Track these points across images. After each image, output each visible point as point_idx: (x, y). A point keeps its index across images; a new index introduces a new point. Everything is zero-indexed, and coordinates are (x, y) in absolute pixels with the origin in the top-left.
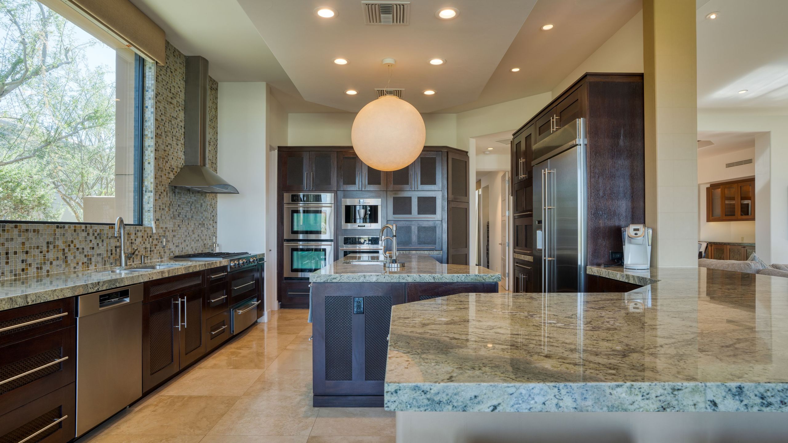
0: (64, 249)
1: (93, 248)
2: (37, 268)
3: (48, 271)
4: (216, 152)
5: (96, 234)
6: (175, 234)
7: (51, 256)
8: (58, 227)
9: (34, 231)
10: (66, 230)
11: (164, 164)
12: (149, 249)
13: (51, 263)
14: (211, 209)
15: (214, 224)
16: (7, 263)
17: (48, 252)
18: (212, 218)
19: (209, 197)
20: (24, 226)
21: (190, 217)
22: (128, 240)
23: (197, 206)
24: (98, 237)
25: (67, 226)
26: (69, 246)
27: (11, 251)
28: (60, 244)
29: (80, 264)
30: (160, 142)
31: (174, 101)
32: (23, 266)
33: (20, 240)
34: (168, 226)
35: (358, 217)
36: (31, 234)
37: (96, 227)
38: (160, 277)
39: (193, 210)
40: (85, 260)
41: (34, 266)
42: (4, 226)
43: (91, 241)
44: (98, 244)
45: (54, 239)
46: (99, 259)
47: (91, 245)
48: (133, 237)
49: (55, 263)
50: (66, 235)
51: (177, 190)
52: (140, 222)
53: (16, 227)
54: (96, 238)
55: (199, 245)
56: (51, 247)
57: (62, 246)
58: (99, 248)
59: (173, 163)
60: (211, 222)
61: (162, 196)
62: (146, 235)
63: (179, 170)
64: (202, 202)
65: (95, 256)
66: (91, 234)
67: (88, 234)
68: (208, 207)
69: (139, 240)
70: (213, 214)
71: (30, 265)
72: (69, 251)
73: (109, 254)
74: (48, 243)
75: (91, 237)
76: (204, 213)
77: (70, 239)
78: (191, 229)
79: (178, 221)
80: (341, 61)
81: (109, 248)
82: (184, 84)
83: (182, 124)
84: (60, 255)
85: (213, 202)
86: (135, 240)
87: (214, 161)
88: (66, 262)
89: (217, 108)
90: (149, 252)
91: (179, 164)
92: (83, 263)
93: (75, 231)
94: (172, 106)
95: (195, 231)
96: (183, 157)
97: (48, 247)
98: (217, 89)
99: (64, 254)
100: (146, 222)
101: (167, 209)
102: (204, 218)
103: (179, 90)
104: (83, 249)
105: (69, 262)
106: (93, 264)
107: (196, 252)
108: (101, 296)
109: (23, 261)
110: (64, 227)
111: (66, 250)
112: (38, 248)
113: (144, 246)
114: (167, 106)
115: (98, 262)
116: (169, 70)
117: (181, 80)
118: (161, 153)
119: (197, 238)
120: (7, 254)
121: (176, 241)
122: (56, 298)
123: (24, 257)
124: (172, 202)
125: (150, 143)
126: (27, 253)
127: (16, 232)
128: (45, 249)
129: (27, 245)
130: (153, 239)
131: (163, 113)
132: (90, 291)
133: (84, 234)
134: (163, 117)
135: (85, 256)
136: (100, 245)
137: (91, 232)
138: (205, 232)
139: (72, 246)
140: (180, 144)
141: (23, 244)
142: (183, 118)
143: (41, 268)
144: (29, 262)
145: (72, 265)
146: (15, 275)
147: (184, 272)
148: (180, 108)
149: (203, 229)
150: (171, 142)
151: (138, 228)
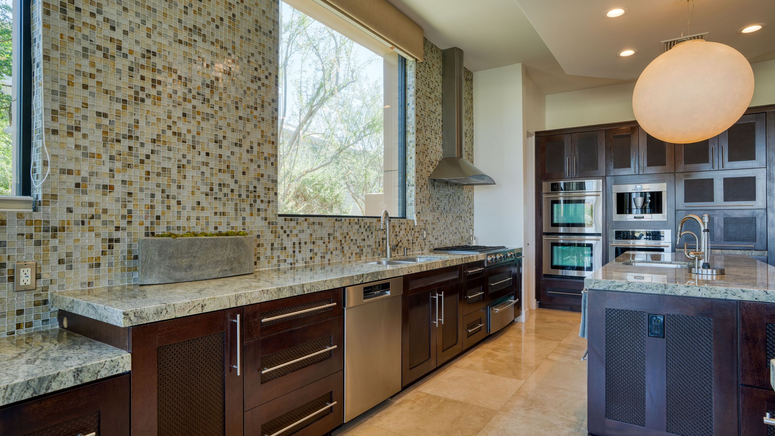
0: (341, 240)
1: (364, 240)
2: (321, 257)
3: (329, 260)
4: (472, 143)
5: (366, 227)
6: (435, 226)
7: (331, 246)
8: (336, 220)
9: (319, 224)
10: (343, 223)
11: (424, 158)
12: (411, 242)
13: (332, 253)
14: (468, 202)
15: (471, 217)
16: (300, 252)
17: (329, 242)
18: (469, 211)
19: (466, 189)
20: (311, 220)
21: (448, 209)
22: (393, 232)
23: (455, 198)
24: (368, 230)
25: (343, 219)
26: (345, 237)
27: (303, 242)
28: (338, 235)
29: (354, 254)
30: (420, 136)
31: (433, 96)
32: (311, 255)
33: (309, 232)
34: (428, 219)
35: (634, 206)
36: (316, 227)
37: (366, 220)
38: (418, 271)
39: (451, 202)
40: (358, 251)
41: (319, 255)
42: (297, 220)
43: (362, 233)
44: (368, 236)
45: (334, 231)
46: (369, 250)
47: (362, 237)
48: (397, 229)
49: (334, 252)
50: (343, 228)
51: (436, 183)
52: (404, 217)
53: (306, 220)
54: (366, 230)
55: (457, 238)
56: (331, 238)
57: (340, 237)
58: (369, 240)
59: (432, 156)
60: (468, 215)
61: (423, 189)
62: (409, 227)
63: (438, 163)
64: (459, 194)
65: (366, 247)
66: (362, 227)
67: (360, 227)
68: (465, 199)
69: (403, 232)
70: (469, 206)
71: (316, 254)
72: (345, 242)
73: (377, 245)
74: (329, 234)
75: (363, 230)
76: (461, 206)
77: (345, 231)
78: (449, 222)
79: (437, 214)
80: (616, 13)
81: (377, 240)
82: (441, 77)
83: (440, 118)
84: (338, 245)
85: (470, 194)
86: (399, 232)
87: (470, 153)
88: (343, 252)
89: (472, 99)
90: (411, 244)
91: (438, 157)
92: (356, 254)
93: (350, 223)
94: (431, 101)
95: (453, 224)
96: (441, 150)
97: (329, 238)
98: (472, 80)
99: (341, 245)
100: (408, 215)
101: (427, 202)
102: (461, 210)
103: (437, 84)
104: (356, 240)
105: (345, 252)
106: (364, 254)
107: (454, 245)
108: (365, 288)
109: (311, 250)
110: (341, 220)
111: (343, 242)
112: (322, 238)
113: (407, 238)
114: (426, 101)
115: (368, 253)
116: (427, 66)
117: (438, 74)
118: (422, 147)
119: (455, 231)
120: (300, 243)
121: (435, 233)
123: (311, 246)
124: (432, 196)
125: (411, 138)
126: (314, 243)
127: (306, 224)
128: (327, 240)
129: (314, 236)
130: (415, 232)
131: (423, 108)
132: (356, 283)
133: (357, 227)
134: (423, 112)
135: (358, 247)
136: (370, 237)
137: (362, 225)
138: (462, 225)
139: (347, 237)
140: (438, 138)
141: (311, 235)
142: (441, 112)
143: (324, 257)
144: (315, 252)
145: (348, 255)
146: (306, 262)
147: (441, 267)
148: (438, 102)
149: (460, 221)
150: (429, 136)
151: (402, 221)
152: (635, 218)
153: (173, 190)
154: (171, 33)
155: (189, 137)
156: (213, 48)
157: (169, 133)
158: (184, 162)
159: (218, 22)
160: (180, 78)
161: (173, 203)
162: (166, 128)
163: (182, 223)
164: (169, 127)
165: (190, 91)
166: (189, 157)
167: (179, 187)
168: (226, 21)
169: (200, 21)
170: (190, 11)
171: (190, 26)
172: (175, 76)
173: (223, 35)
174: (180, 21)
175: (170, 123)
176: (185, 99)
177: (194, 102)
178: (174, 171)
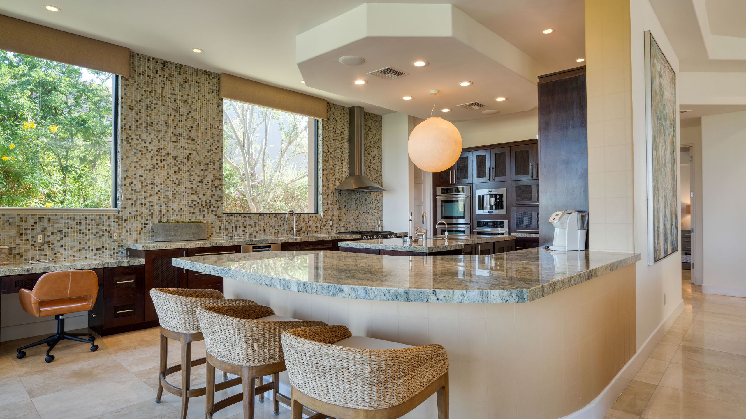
0: (263, 226)
1: (280, 226)
2: (250, 234)
3: (255, 236)
4: (381, 163)
5: (282, 219)
6: (341, 218)
7: (257, 229)
8: (260, 215)
9: (248, 217)
10: (265, 217)
11: (331, 177)
12: (319, 227)
13: (257, 232)
14: (376, 202)
15: (379, 212)
16: (236, 231)
17: (255, 227)
18: (378, 208)
19: (373, 195)
20: (244, 215)
21: (355, 208)
22: (303, 222)
23: (362, 200)
24: (283, 220)
25: (265, 215)
26: (266, 224)
27: (238, 226)
28: (261, 223)
29: (273, 233)
30: (327, 164)
31: (340, 138)
32: (244, 233)
33: (242, 221)
34: (335, 214)
36: (247, 219)
37: (281, 215)
38: (294, 241)
39: (358, 203)
40: (276, 232)
41: (249, 233)
42: (235, 215)
43: (279, 222)
44: (283, 224)
45: (258, 221)
46: (284, 231)
47: (279, 224)
48: (307, 220)
49: (259, 232)
50: (265, 219)
51: (342, 192)
52: (317, 212)
53: (240, 215)
54: (282, 221)
55: (363, 226)
56: (257, 225)
57: (262, 224)
58: (284, 226)
59: (338, 175)
60: (376, 211)
61: (330, 196)
62: (317, 219)
63: (344, 179)
64: (366, 197)
65: (282, 230)
66: (279, 219)
67: (277, 219)
68: (373, 201)
69: (311, 222)
70: (378, 205)
71: (247, 232)
72: (266, 227)
73: (291, 229)
74: (255, 223)
75: (279, 220)
76: (369, 205)
77: (267, 221)
78: (355, 216)
79: (343, 211)
81: (291, 226)
82: (348, 125)
83: (347, 151)
84: (262, 228)
85: (378, 197)
86: (309, 222)
87: (379, 169)
88: (265, 232)
89: (381, 133)
90: (319, 229)
91: (344, 175)
92: (274, 233)
93: (269, 217)
94: (337, 141)
95: (360, 217)
96: (348, 171)
97: (255, 225)
98: (381, 121)
99: (263, 228)
100: (319, 212)
101: (334, 204)
102: (368, 208)
103: (343, 130)
104: (274, 226)
105: (266, 232)
106: (281, 234)
107: (361, 230)
108: (253, 247)
109: (243, 231)
110: (263, 215)
111: (265, 226)
112: (250, 225)
113: (315, 225)
114: (332, 142)
115: (283, 233)
116: (334, 121)
117: (345, 123)
118: (328, 171)
119: (362, 222)
120: (236, 227)
121: (342, 223)
122: (230, 245)
123: (244, 229)
124: (338, 200)
125: (320, 166)
126: (245, 227)
127: (240, 217)
128: (254, 225)
129: (245, 223)
130: (323, 222)
131: (330, 147)
132: (247, 244)
133: (275, 219)
134: (330, 150)
135: (276, 230)
136: (285, 224)
137: (279, 217)
138: (370, 217)
139: (268, 224)
140: (345, 164)
141: (243, 223)
142: (348, 147)
143: (252, 234)
144: (246, 231)
145: (268, 234)
146: (240, 237)
147: (314, 240)
148: (344, 141)
149: (368, 215)
150: (337, 163)
151: (317, 215)
152: (489, 212)
153: (170, 204)
154: (169, 139)
155: (177, 181)
156: (189, 141)
157: (168, 180)
158: (175, 192)
159: (190, 129)
160: (173, 157)
161: (170, 209)
162: (166, 178)
163: (174, 217)
164: (168, 178)
165: (177, 161)
166: (177, 189)
167: (173, 202)
168: (194, 128)
169: (181, 131)
170: (177, 128)
171: (177, 133)
172: (170, 156)
173: (193, 134)
174: (172, 133)
175: (168, 176)
176: (175, 165)
177: (179, 166)
178: (171, 196)
